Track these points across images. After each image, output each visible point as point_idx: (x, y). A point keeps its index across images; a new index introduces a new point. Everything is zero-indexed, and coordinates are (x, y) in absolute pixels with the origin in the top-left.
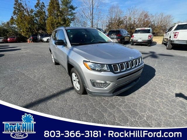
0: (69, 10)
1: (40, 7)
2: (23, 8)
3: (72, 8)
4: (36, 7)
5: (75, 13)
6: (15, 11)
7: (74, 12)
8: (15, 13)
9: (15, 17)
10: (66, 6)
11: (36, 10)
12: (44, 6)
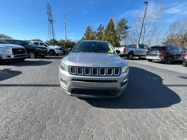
0: (123, 30)
1: (100, 30)
2: (91, 31)
3: (126, 28)
4: (98, 30)
5: (127, 32)
6: (86, 33)
7: (127, 30)
8: (85, 35)
9: (85, 37)
10: (121, 26)
11: (97, 31)
12: (103, 29)
